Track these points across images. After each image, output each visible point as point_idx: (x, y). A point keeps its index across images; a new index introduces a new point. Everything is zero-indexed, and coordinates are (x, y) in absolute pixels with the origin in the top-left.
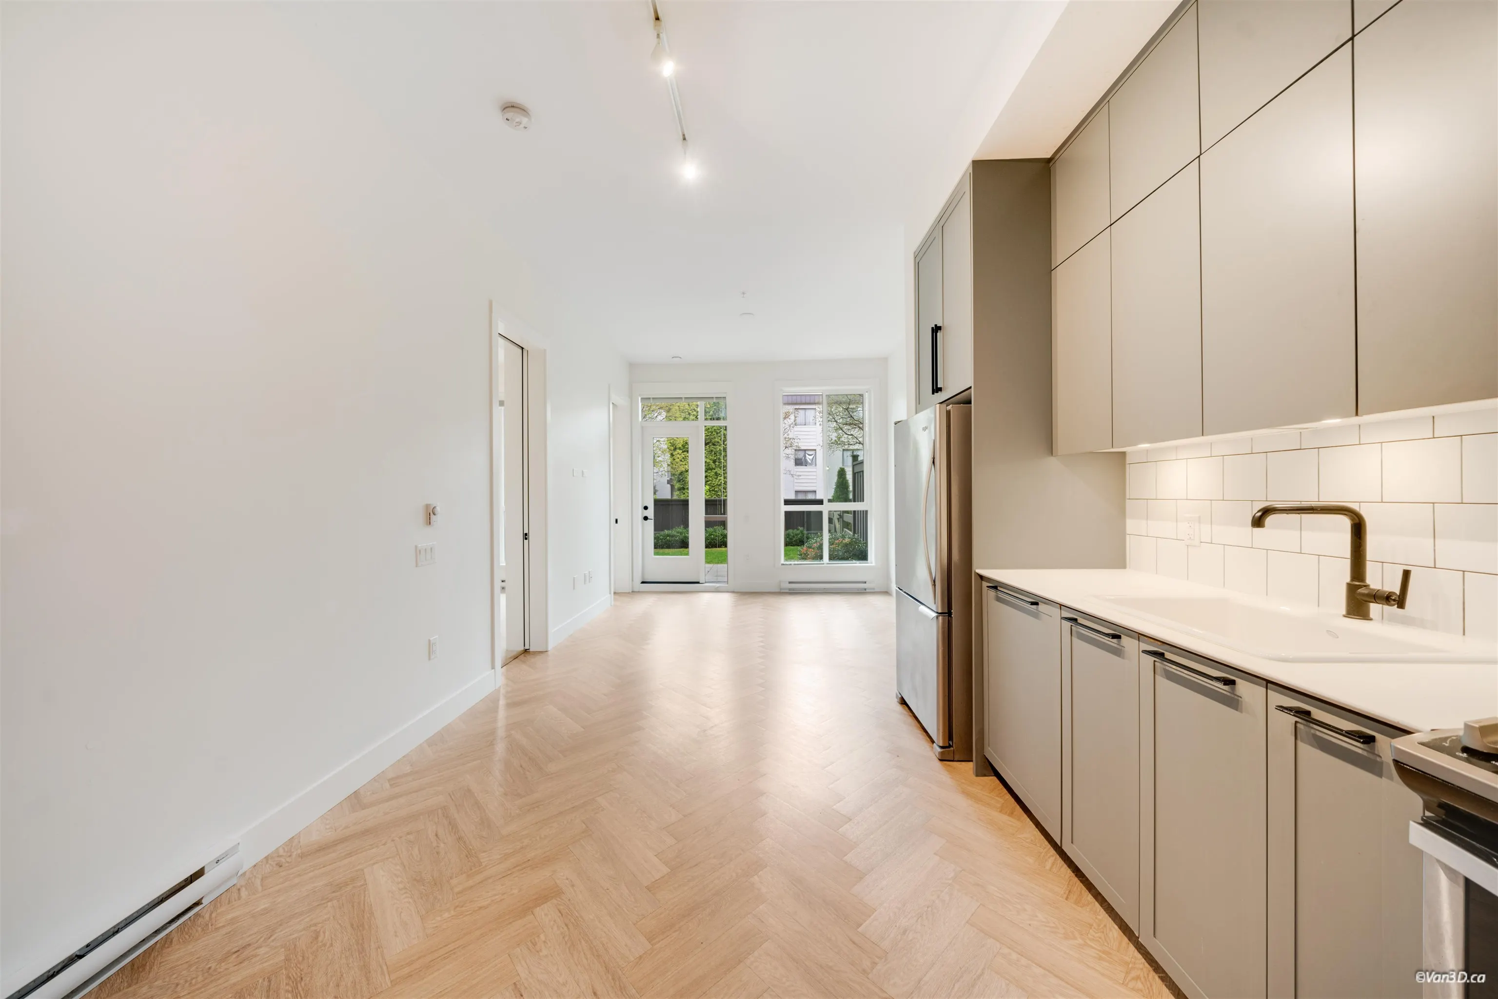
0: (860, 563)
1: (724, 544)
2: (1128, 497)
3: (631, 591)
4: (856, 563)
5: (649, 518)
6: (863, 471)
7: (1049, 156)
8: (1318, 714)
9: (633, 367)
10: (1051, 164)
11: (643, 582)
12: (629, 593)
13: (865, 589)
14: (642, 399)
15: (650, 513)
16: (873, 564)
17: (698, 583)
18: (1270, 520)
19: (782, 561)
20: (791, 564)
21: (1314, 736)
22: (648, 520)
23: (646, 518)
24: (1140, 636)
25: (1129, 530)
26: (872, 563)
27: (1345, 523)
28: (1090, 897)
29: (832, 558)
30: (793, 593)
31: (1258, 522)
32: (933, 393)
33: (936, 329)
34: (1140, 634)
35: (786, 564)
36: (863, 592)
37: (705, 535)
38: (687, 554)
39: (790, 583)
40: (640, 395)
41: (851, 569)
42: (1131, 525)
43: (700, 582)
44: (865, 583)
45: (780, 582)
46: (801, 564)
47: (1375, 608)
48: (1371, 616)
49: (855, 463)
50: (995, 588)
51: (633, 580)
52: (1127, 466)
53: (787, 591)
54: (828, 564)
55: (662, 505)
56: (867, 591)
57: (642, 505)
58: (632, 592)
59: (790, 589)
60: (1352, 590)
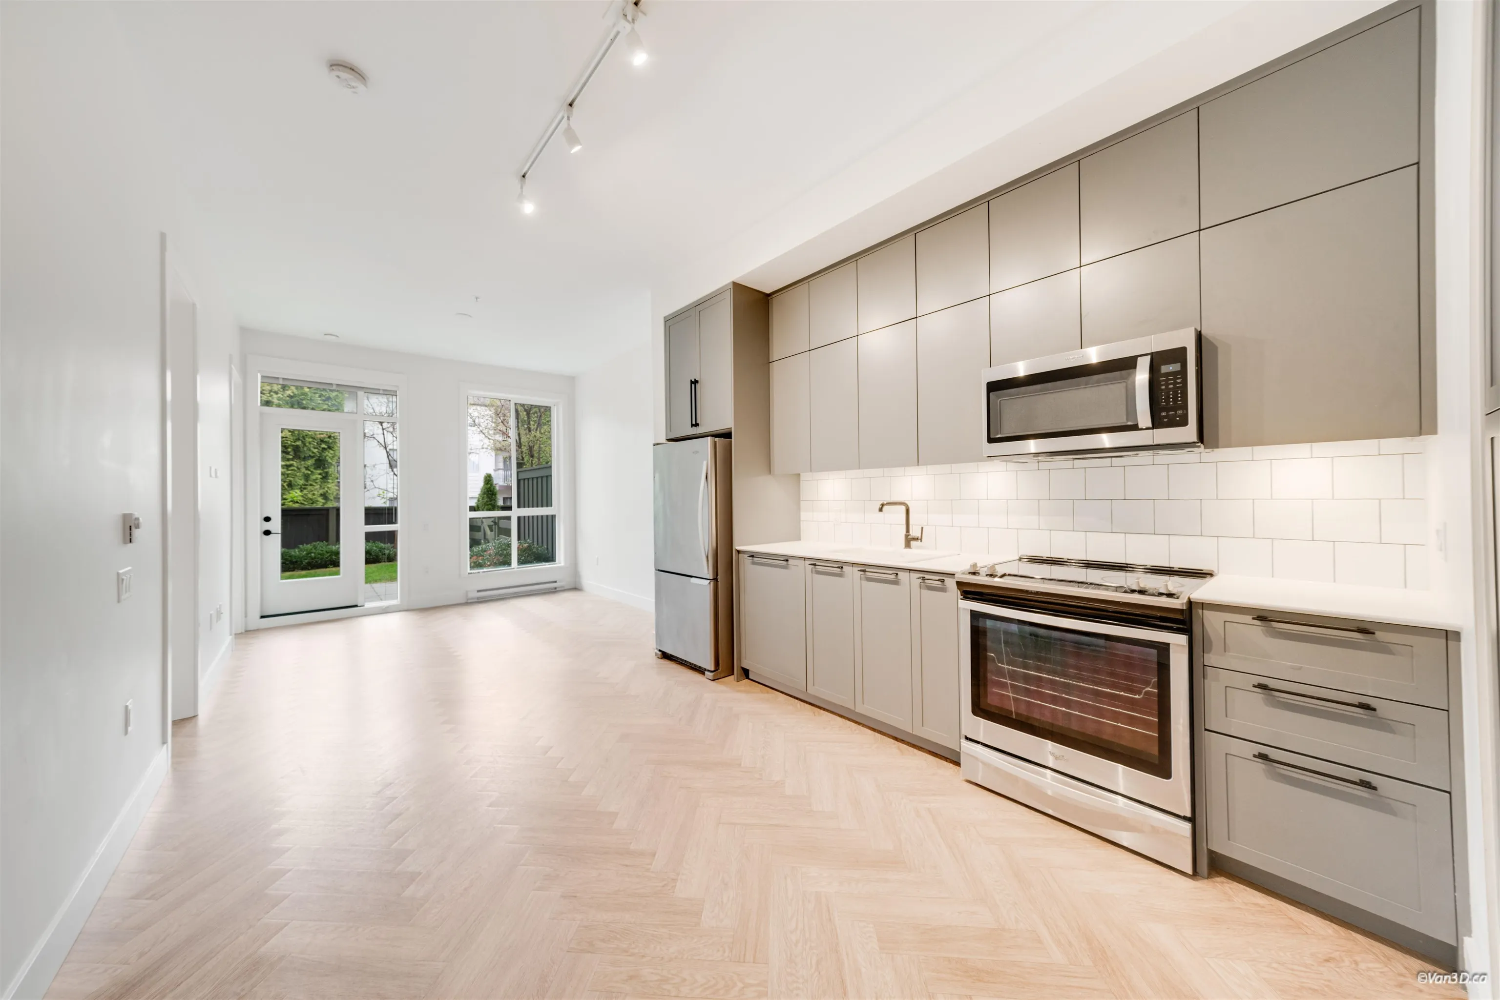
0: (549, 565)
1: (392, 558)
2: (801, 499)
3: (243, 631)
4: (545, 565)
5: (272, 532)
6: (551, 476)
7: (768, 293)
8: (927, 576)
9: (246, 332)
10: (770, 298)
11: (262, 617)
12: (241, 633)
13: (556, 588)
14: (263, 377)
15: (276, 525)
16: (562, 564)
17: (356, 606)
18: (885, 508)
19: (469, 571)
20: (479, 572)
21: (926, 586)
22: (271, 535)
23: (267, 533)
24: (853, 564)
25: (802, 518)
26: (560, 563)
27: (903, 508)
28: (822, 711)
29: (521, 562)
30: (481, 601)
31: (881, 510)
32: (692, 427)
33: (695, 382)
34: (853, 563)
35: (474, 573)
36: (554, 591)
37: (366, 548)
38: (338, 573)
39: (478, 591)
40: (259, 371)
41: (538, 571)
42: (804, 515)
43: (359, 605)
44: (556, 582)
45: (467, 592)
46: (490, 571)
47: (913, 543)
48: (912, 547)
49: (521, 470)
50: (752, 556)
51: (246, 616)
52: (801, 482)
53: (476, 600)
54: (518, 568)
55: (296, 515)
56: (558, 589)
57: (261, 514)
58: (246, 631)
59: (478, 598)
60: (907, 536)
